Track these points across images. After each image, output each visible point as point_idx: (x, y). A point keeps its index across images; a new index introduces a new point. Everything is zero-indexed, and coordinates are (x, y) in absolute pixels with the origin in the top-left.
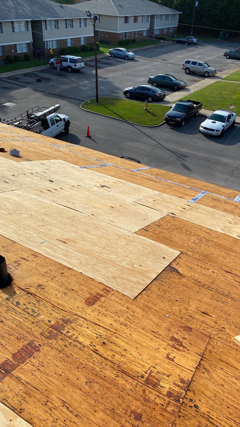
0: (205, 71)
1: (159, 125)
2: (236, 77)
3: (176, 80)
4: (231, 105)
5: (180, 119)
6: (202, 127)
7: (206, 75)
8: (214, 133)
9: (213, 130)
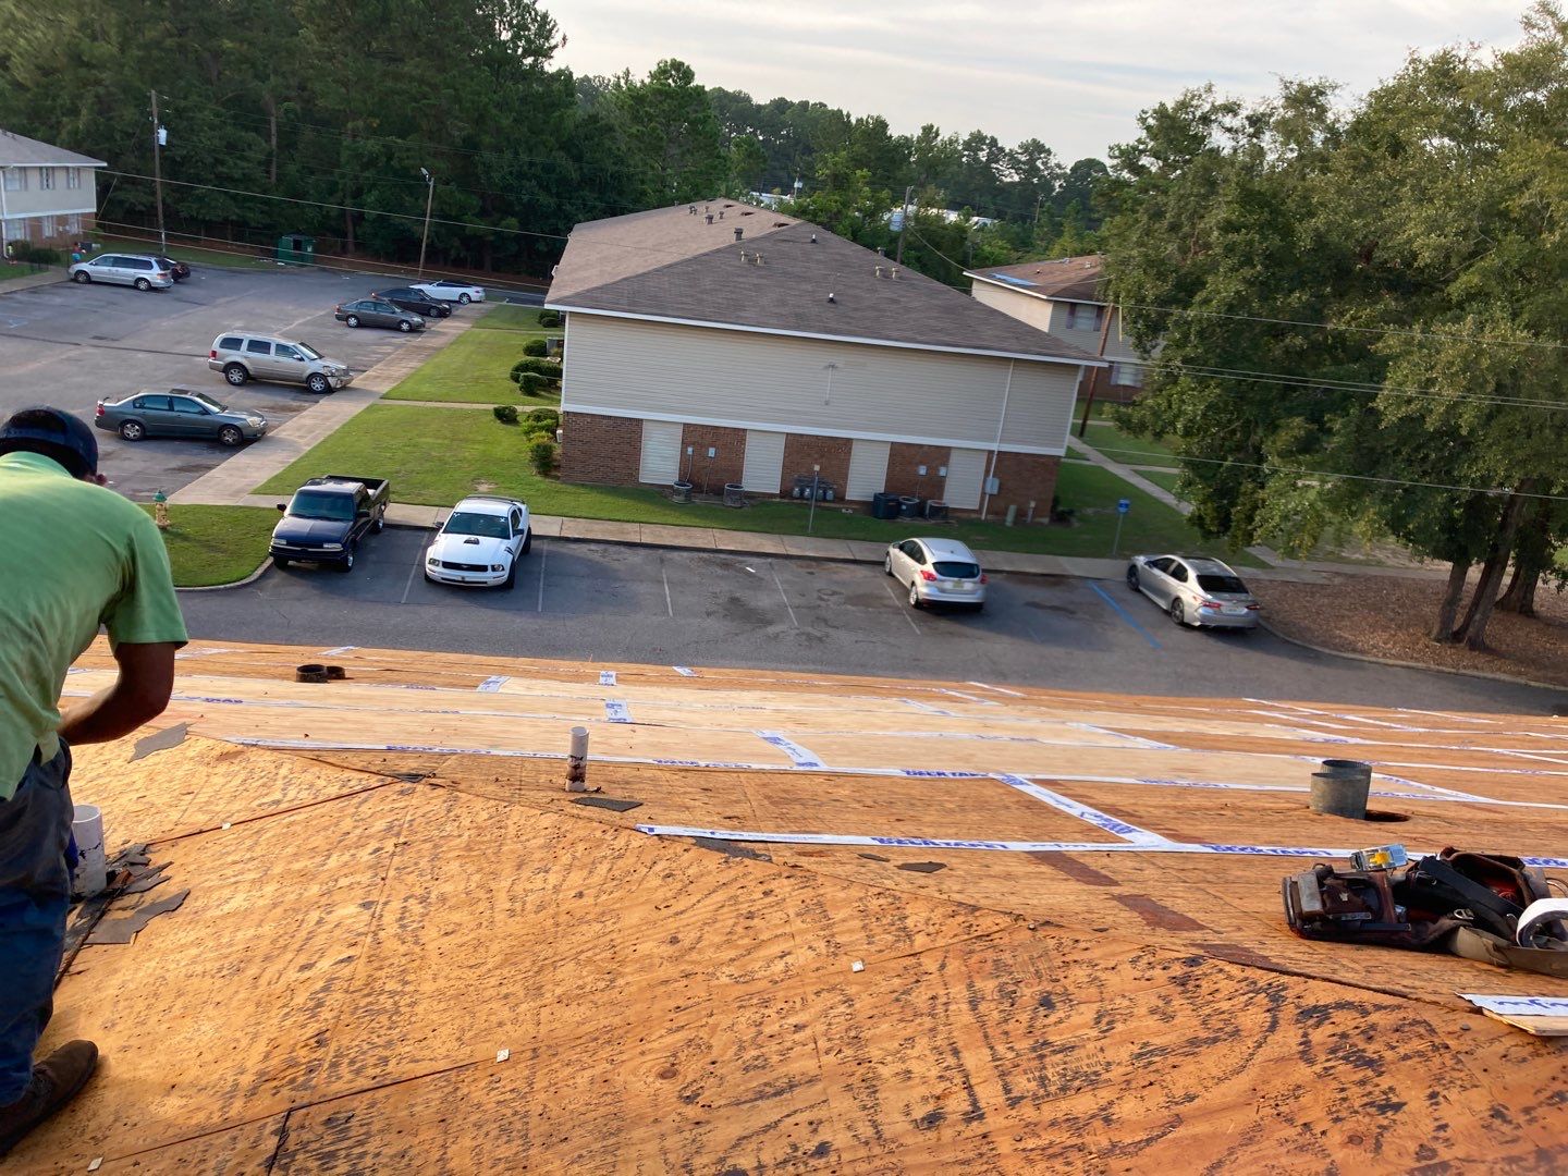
0: (309, 372)
1: (252, 579)
2: (425, 388)
3: (224, 409)
4: (476, 480)
5: (337, 547)
6: (433, 562)
7: (317, 386)
8: (489, 578)
9: (483, 568)
